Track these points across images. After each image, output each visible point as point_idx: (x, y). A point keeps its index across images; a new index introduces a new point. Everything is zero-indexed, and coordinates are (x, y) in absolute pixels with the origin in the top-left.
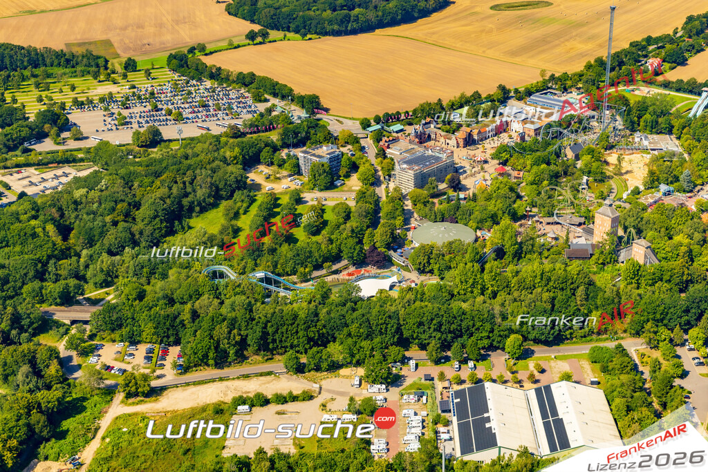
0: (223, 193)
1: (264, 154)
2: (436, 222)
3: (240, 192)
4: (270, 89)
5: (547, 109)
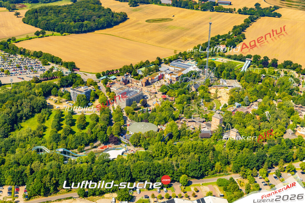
0: (36, 110)
1: (53, 91)
2: (139, 122)
3: (44, 109)
4: (50, 59)
5: (179, 68)
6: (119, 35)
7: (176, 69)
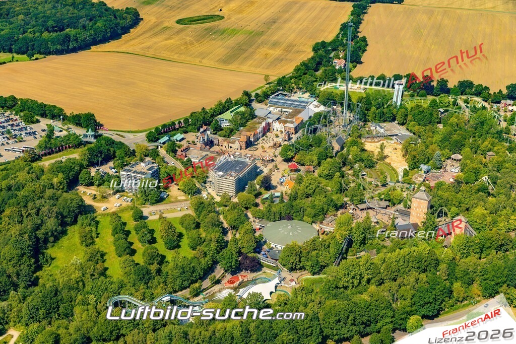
1: (83, 176)
5: (288, 108)
6: (143, 52)
7: (283, 110)
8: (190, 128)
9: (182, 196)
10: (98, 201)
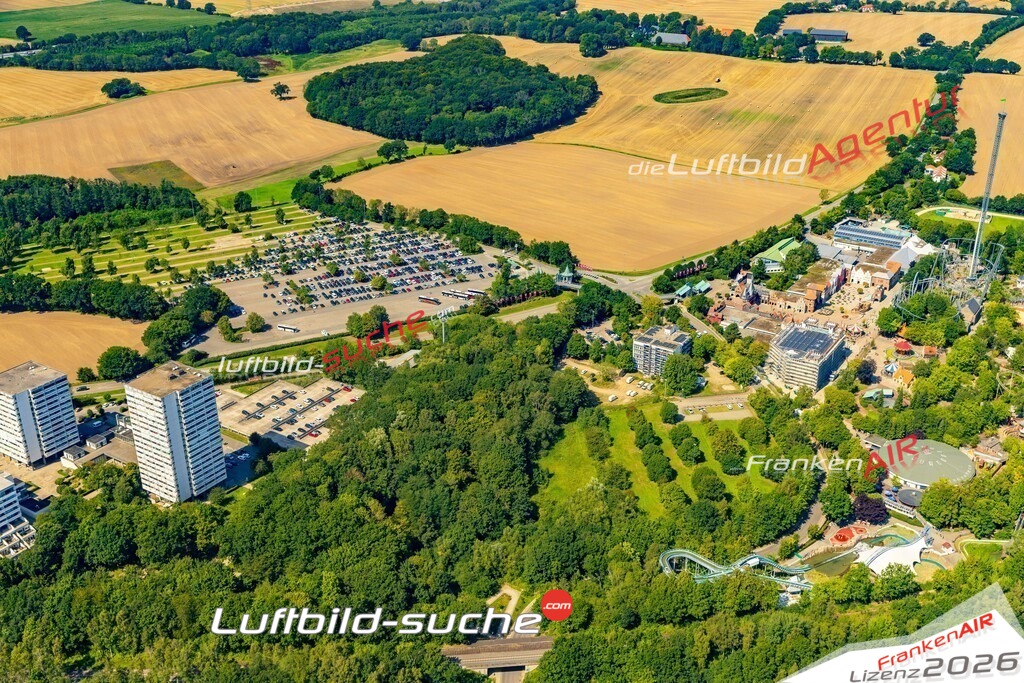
1: (575, 343)
2: (895, 439)
5: (868, 246)
7: (862, 248)
8: (717, 271)
9: (729, 386)
10: (599, 385)
